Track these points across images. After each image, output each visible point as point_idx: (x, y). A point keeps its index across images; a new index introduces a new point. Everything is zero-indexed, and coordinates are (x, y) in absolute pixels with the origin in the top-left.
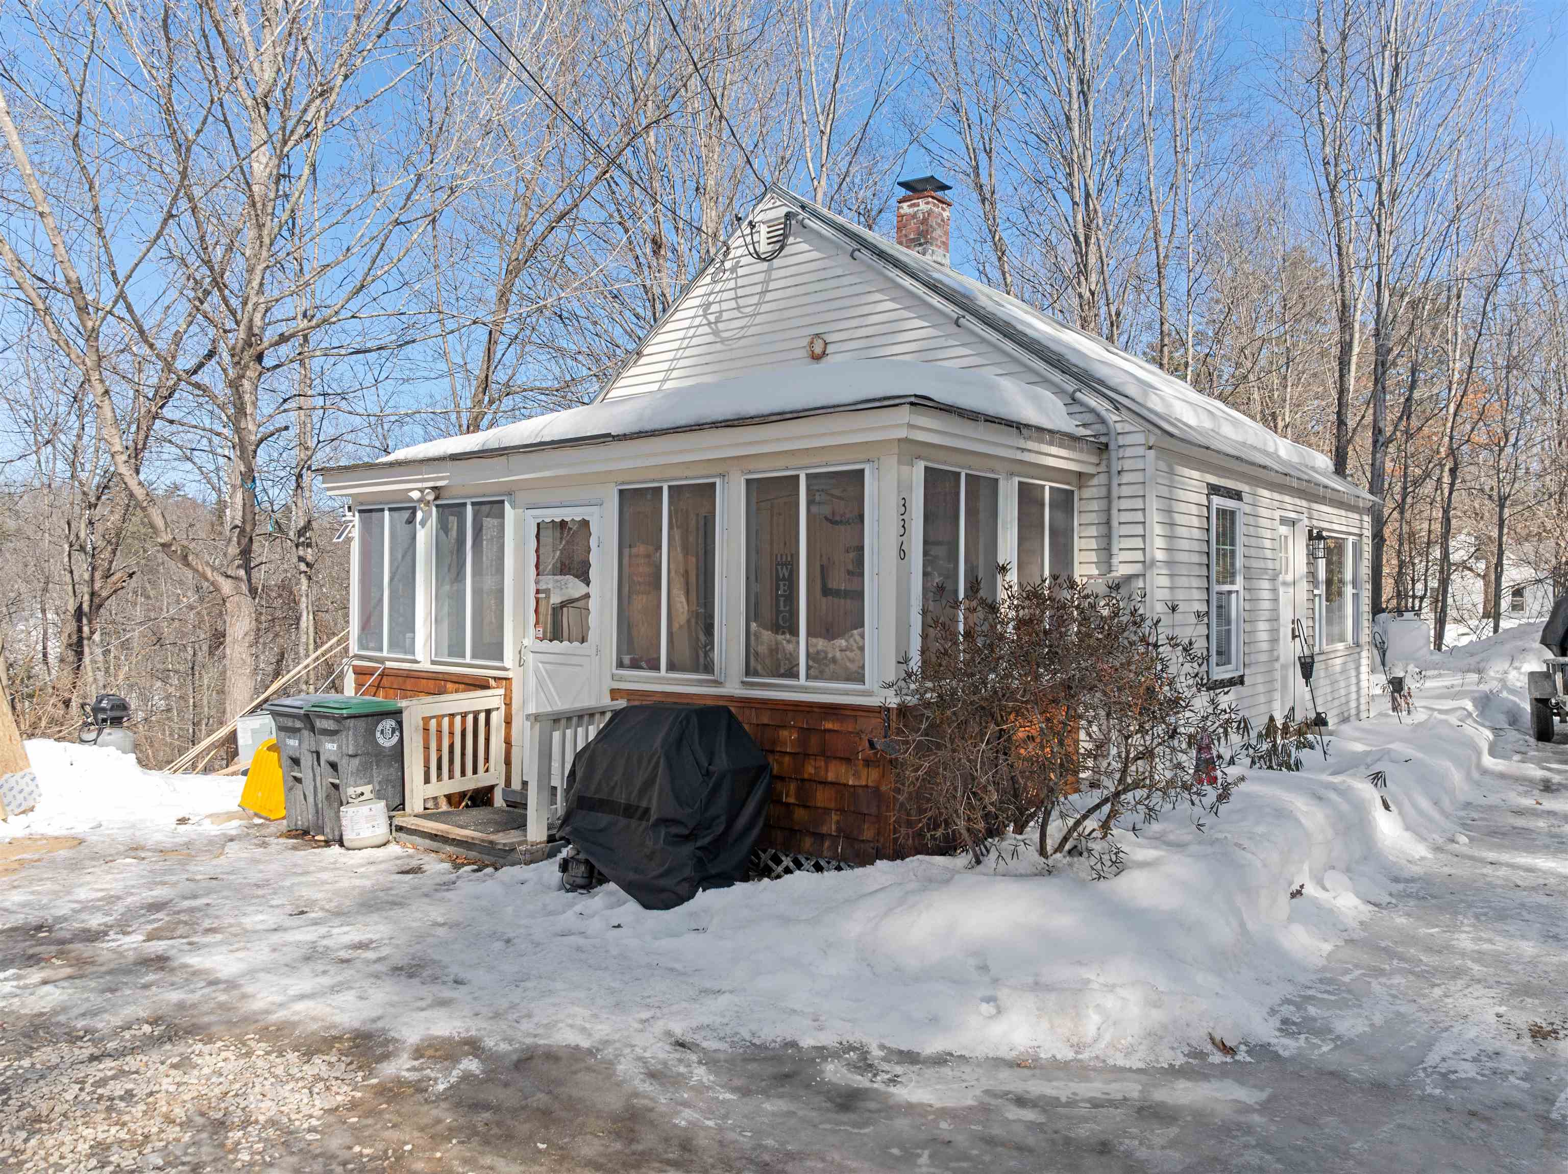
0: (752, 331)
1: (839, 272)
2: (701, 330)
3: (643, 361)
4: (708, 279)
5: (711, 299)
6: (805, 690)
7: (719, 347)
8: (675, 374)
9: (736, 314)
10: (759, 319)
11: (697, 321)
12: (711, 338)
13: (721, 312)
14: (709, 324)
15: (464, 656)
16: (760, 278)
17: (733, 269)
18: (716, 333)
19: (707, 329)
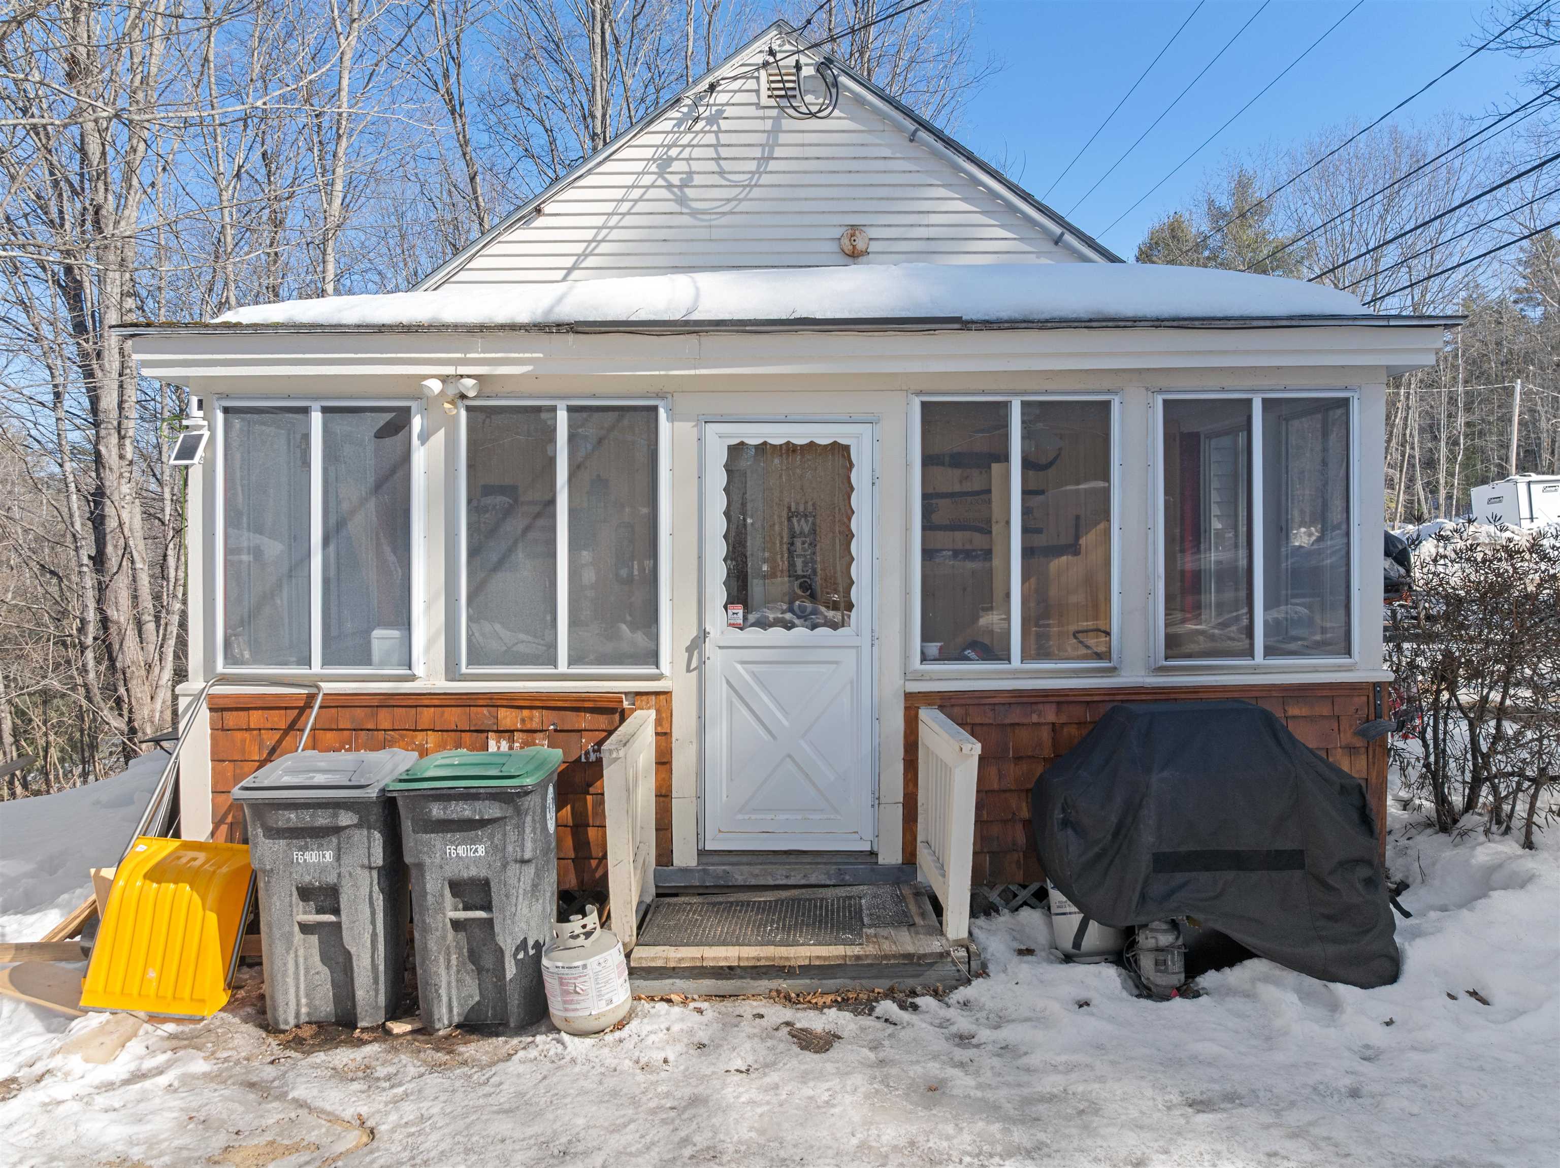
0: (744, 206)
1: (887, 152)
2: (652, 193)
3: (540, 221)
4: (667, 125)
5: (674, 152)
6: (1268, 671)
7: (686, 220)
8: (604, 248)
9: (716, 180)
10: (756, 193)
11: (647, 180)
12: (673, 207)
13: (690, 173)
14: (670, 186)
15: (554, 663)
16: (761, 138)
17: (711, 120)
18: (682, 201)
19: (664, 193)
